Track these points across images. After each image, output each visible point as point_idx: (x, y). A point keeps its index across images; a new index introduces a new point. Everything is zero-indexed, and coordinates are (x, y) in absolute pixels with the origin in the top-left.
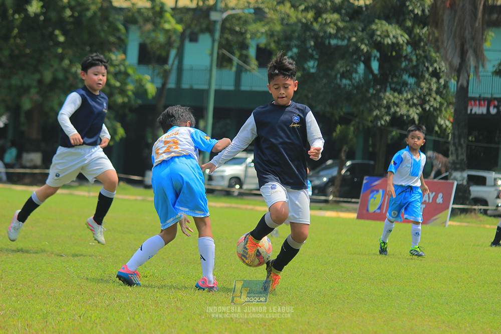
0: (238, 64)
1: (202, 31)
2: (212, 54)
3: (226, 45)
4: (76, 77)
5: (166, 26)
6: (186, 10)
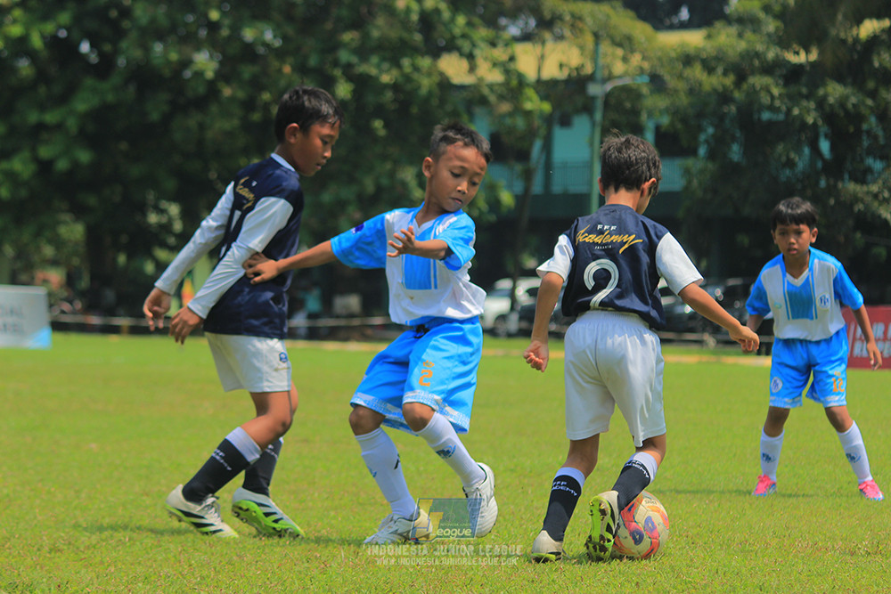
1: (577, 111)
2: (592, 143)
4: (404, 184)
5: (528, 106)
6: (553, 83)
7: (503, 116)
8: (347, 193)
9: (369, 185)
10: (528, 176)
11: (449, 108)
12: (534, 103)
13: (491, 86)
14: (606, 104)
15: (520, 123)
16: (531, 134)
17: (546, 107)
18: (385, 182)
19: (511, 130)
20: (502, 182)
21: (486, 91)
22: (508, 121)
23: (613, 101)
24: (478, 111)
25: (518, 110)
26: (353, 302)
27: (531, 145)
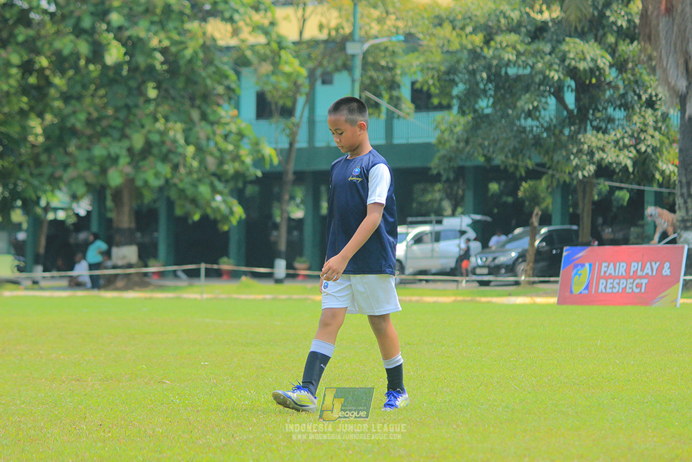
0: (388, 109)
1: (337, 70)
3: (370, 86)
4: (175, 141)
5: (287, 69)
6: (314, 43)
7: (265, 76)
8: (117, 148)
9: (138, 141)
13: (252, 47)
14: (364, 62)
15: (283, 82)
16: (295, 91)
17: (303, 71)
18: (155, 138)
19: (275, 88)
21: (249, 53)
23: (370, 59)
24: (244, 71)
25: (277, 71)
26: (129, 253)
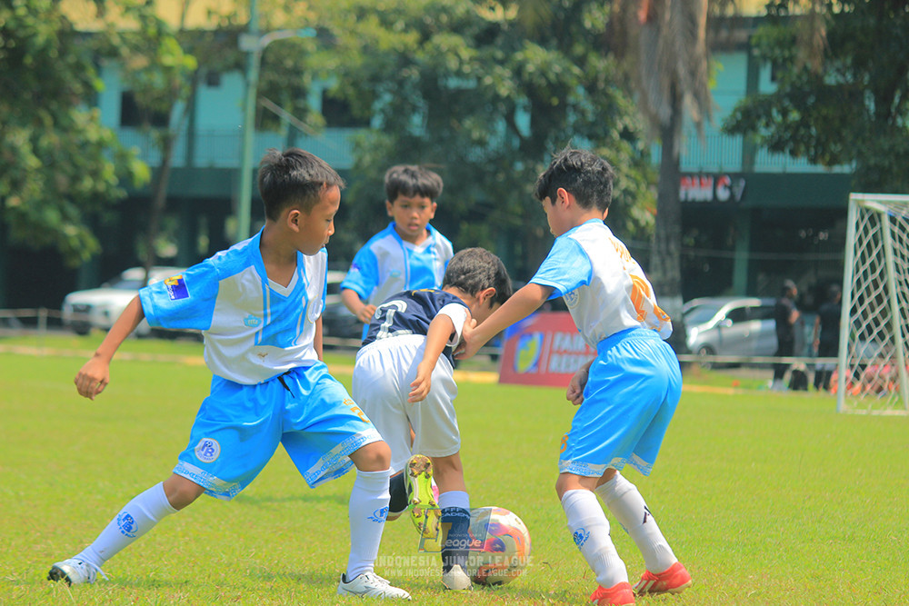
0: (290, 124)
1: (228, 69)
2: (244, 108)
3: (270, 91)
4: (14, 150)
5: (168, 60)
6: (199, 33)
7: (136, 73)
10: (166, 144)
11: (71, 59)
12: (176, 57)
13: (122, 35)
14: (263, 62)
15: (158, 80)
16: (171, 94)
17: (191, 62)
19: (147, 89)
20: (135, 150)
21: (116, 41)
22: (144, 78)
23: (271, 58)
24: (106, 63)
25: (155, 65)
27: (171, 106)
